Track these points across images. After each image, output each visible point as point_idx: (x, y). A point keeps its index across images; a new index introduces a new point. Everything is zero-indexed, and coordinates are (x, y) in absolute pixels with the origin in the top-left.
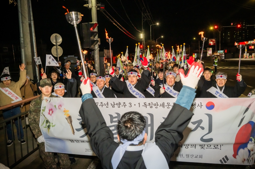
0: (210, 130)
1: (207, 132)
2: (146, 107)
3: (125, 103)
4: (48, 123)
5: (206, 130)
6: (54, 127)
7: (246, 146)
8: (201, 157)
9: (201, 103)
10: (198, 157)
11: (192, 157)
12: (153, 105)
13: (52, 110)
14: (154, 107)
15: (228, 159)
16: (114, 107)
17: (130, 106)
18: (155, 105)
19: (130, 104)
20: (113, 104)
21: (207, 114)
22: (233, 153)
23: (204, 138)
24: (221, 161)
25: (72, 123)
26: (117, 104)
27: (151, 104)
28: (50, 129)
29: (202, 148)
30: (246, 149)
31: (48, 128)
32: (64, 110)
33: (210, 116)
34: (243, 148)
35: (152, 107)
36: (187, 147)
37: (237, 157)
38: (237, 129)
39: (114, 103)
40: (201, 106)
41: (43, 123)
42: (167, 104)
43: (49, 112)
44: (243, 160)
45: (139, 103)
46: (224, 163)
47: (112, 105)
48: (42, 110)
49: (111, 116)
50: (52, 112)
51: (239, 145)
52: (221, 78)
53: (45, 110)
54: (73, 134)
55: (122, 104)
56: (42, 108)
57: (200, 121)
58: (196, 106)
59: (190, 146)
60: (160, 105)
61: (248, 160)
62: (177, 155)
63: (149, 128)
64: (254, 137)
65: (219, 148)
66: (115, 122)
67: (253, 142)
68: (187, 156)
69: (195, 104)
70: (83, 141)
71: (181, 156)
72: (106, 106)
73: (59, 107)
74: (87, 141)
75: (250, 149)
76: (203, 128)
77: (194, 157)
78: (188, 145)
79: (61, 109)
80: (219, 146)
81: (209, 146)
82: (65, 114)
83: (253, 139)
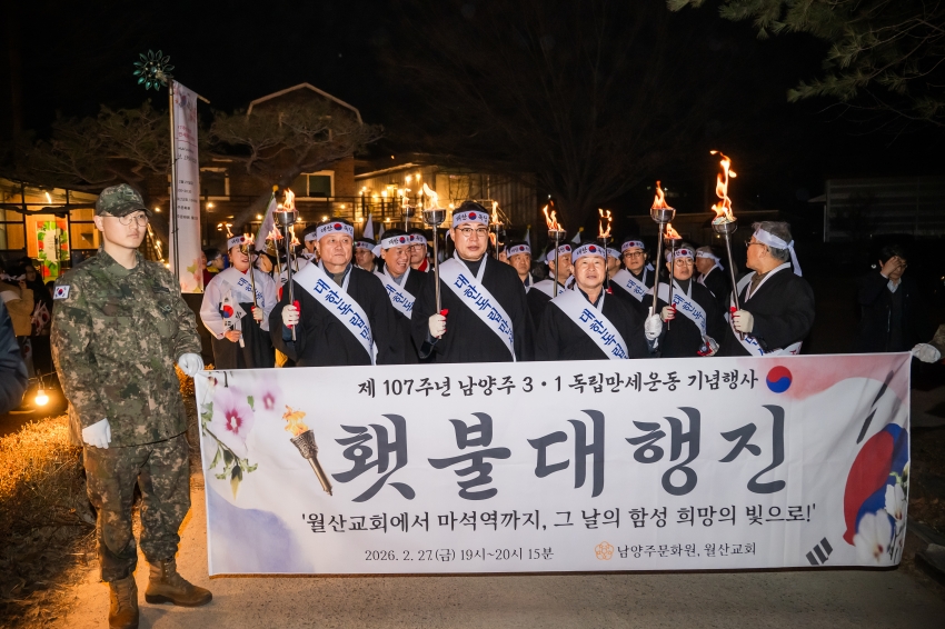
0: (778, 457)
1: (770, 461)
2: (582, 391)
3: (509, 378)
4: (230, 462)
5: (767, 456)
6: (253, 472)
7: (880, 504)
8: (751, 549)
9: (753, 371)
10: (743, 549)
11: (724, 553)
12: (605, 381)
13: (235, 414)
14: (607, 388)
15: (829, 550)
16: (471, 394)
17: (528, 388)
18: (610, 381)
19: (528, 381)
20: (466, 382)
21: (768, 406)
22: (844, 528)
23: (760, 481)
24: (810, 556)
25: (318, 457)
26: (483, 383)
27: (598, 379)
28: (240, 478)
29: (755, 521)
30: (880, 513)
31: (233, 477)
32: (287, 411)
33: (778, 413)
34: (873, 511)
35: (601, 387)
36: (708, 522)
37: (857, 539)
38: (852, 450)
39: (471, 378)
40: (753, 379)
41: (215, 461)
42: (651, 376)
43: (226, 421)
44: (877, 550)
45: (559, 379)
46: (820, 564)
47: (462, 387)
48: (203, 415)
49: (458, 425)
50: (239, 422)
51: (861, 500)
53: (211, 415)
54: (326, 494)
55: (500, 382)
56: (200, 410)
57: (749, 430)
58: (738, 383)
59: (717, 516)
60: (626, 381)
61: (890, 549)
62: (677, 550)
63: (590, 458)
64: (900, 471)
65: (805, 516)
66: (475, 443)
67: (898, 486)
68: (710, 549)
69: (735, 376)
70: (363, 518)
71: (691, 549)
72: (441, 391)
73: (265, 400)
74: (375, 518)
75: (893, 514)
76: (756, 450)
77: (730, 550)
78: (712, 512)
79: (272, 408)
80: (805, 510)
81: (775, 513)
82: (286, 428)
83: (899, 479)
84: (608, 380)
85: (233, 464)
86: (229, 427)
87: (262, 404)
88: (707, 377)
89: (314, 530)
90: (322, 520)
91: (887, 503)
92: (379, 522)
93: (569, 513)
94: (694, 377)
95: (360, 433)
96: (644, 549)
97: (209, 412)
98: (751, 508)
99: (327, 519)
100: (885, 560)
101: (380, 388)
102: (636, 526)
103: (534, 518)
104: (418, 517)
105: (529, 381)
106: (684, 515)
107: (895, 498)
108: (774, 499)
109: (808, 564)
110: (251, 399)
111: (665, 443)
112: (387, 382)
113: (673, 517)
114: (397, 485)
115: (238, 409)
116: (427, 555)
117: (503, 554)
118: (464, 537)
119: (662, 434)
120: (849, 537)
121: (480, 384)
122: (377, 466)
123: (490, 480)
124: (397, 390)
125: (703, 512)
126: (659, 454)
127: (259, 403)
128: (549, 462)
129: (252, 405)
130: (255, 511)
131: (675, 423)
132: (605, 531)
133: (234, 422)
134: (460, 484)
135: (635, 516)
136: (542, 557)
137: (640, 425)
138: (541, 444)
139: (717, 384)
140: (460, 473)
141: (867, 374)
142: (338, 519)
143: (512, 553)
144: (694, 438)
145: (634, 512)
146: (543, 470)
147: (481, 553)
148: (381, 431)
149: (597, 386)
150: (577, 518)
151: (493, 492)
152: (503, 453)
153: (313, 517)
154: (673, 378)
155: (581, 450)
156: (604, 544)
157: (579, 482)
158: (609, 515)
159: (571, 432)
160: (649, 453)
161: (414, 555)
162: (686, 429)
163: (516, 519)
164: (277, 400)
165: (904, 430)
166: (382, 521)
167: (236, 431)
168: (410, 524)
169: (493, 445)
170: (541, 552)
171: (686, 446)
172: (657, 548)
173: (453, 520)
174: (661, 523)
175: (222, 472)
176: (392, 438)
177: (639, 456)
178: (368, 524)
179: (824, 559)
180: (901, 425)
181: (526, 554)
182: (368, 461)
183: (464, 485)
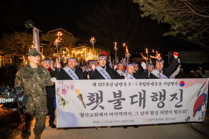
0: (181, 100)
2: (141, 86)
3: (125, 83)
4: (63, 101)
6: (68, 103)
7: (200, 109)
8: (175, 119)
9: (177, 82)
10: (173, 119)
11: (169, 120)
13: (64, 90)
14: (146, 85)
15: (190, 118)
16: (117, 86)
17: (130, 85)
20: (116, 84)
21: (180, 90)
22: (193, 114)
23: (178, 105)
24: (186, 120)
25: (83, 100)
26: (120, 84)
27: (145, 83)
28: (65, 105)
29: (176, 113)
30: (200, 111)
31: (63, 105)
32: (76, 90)
33: (182, 91)
34: (199, 111)
36: (166, 114)
37: (195, 116)
38: (196, 98)
40: (177, 84)
41: (59, 101)
42: (156, 83)
43: (62, 92)
44: (199, 118)
45: (136, 83)
46: (188, 121)
48: (57, 90)
49: (114, 93)
50: (65, 92)
51: (197, 108)
53: (59, 90)
54: (85, 108)
55: (123, 84)
56: (56, 89)
57: (176, 94)
58: (174, 84)
59: (168, 112)
60: (150, 84)
61: (202, 118)
62: (160, 120)
63: (142, 100)
64: (205, 103)
65: (186, 112)
66: (118, 97)
67: (204, 106)
68: (167, 119)
69: (173, 83)
70: (93, 114)
71: (163, 119)
72: (111, 85)
73: (71, 87)
74: (95, 114)
75: (203, 111)
76: (177, 99)
77: (171, 119)
78: (167, 112)
79: (73, 89)
80: (186, 111)
81: (180, 111)
82: (76, 93)
83: (205, 104)
84: (147, 83)
85: (63, 102)
86: (63, 93)
87: (71, 88)
88: (167, 83)
89: (81, 117)
90: (83, 114)
91: (202, 109)
92: (96, 115)
93: (138, 112)
94: (165, 83)
95: (92, 95)
96: (153, 119)
97: (58, 90)
98: (175, 111)
99: (85, 114)
100: (201, 121)
101: (97, 85)
102: (152, 115)
103: (130, 113)
104: (105, 113)
105: (130, 83)
106: (162, 112)
107: (203, 108)
108: (180, 108)
109: (185, 121)
110: (68, 87)
111: (158, 97)
112: (99, 83)
113: (159, 113)
114: (100, 106)
115: (65, 89)
116: (107, 122)
117: (123, 121)
118: (115, 118)
119: (158, 95)
120: (194, 116)
121: (119, 84)
122: (96, 102)
123: (121, 105)
124: (101, 85)
125: (165, 112)
126: (157, 99)
127: (70, 88)
128: (134, 101)
129: (68, 88)
130: (68, 112)
131: (161, 93)
132: (145, 116)
133: (64, 92)
134: (114, 106)
135: (152, 113)
136: (132, 122)
137: (153, 93)
138: (132, 97)
139: (169, 84)
140: (114, 104)
141: (200, 83)
142: (87, 114)
143: (125, 121)
144: (164, 96)
145: (151, 112)
146: (132, 103)
147: (118, 121)
148: (97, 94)
149: (144, 85)
150: (139, 113)
151: (121, 108)
152: (124, 99)
153: (81, 114)
154: (160, 83)
155: (141, 98)
156: (145, 119)
157: (140, 105)
158: (146, 112)
159: (139, 95)
160: (155, 99)
161: (104, 122)
162: (163, 94)
163: (126, 114)
164: (74, 87)
165: (206, 94)
166: (97, 114)
167: (64, 94)
168: (103, 115)
169: (122, 97)
170: (132, 121)
171: (163, 98)
172: (156, 119)
173: (113, 114)
174: (157, 114)
175: (61, 103)
176: (99, 96)
177: (153, 100)
178: (94, 115)
179: (188, 120)
180: (206, 93)
181: (128, 121)
182: (94, 101)
183: (115, 106)
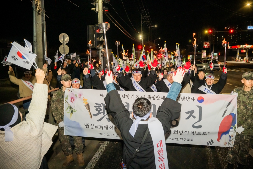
0: (200, 119)
1: (198, 120)
2: (150, 99)
3: (133, 95)
5: (197, 119)
6: (75, 112)
8: (192, 140)
9: (194, 97)
10: (190, 140)
11: (185, 140)
12: (156, 97)
13: (73, 98)
15: (213, 142)
16: (124, 98)
19: (137, 96)
20: (123, 95)
21: (198, 106)
22: (217, 138)
23: (195, 125)
25: (90, 110)
26: (127, 96)
27: (154, 96)
29: (194, 134)
30: (227, 135)
31: (71, 113)
32: (83, 99)
33: (200, 108)
35: (155, 99)
36: (181, 134)
39: (125, 94)
40: (194, 99)
41: (67, 109)
44: (225, 143)
45: (145, 96)
46: (210, 145)
50: (74, 100)
52: (210, 78)
53: (68, 98)
54: (91, 118)
55: (131, 96)
56: (65, 97)
57: (193, 112)
58: (190, 100)
60: (161, 98)
61: (229, 143)
62: (173, 139)
68: (181, 139)
69: (189, 98)
71: (177, 139)
73: (79, 96)
75: (231, 135)
76: (194, 117)
77: (187, 140)
78: (183, 132)
79: (80, 98)
80: (207, 133)
81: (199, 133)
85: (71, 110)
86: (71, 101)
88: (182, 98)
90: (89, 125)
92: (101, 127)
94: (178, 98)
95: (99, 105)
98: (193, 132)
104: (110, 127)
106: (175, 132)
110: (76, 95)
114: (107, 118)
116: (113, 135)
122: (103, 113)
125: (180, 132)
129: (76, 97)
130: (75, 122)
139: (184, 100)
142: (92, 125)
148: (104, 105)
153: (87, 124)
164: (82, 96)
168: (108, 128)
175: (69, 111)
178: (99, 127)
182: (101, 112)
